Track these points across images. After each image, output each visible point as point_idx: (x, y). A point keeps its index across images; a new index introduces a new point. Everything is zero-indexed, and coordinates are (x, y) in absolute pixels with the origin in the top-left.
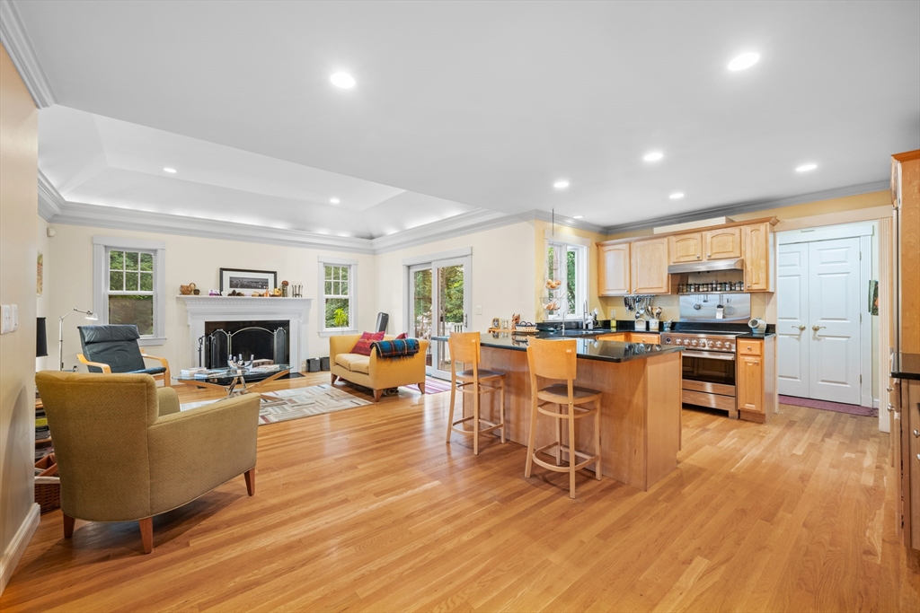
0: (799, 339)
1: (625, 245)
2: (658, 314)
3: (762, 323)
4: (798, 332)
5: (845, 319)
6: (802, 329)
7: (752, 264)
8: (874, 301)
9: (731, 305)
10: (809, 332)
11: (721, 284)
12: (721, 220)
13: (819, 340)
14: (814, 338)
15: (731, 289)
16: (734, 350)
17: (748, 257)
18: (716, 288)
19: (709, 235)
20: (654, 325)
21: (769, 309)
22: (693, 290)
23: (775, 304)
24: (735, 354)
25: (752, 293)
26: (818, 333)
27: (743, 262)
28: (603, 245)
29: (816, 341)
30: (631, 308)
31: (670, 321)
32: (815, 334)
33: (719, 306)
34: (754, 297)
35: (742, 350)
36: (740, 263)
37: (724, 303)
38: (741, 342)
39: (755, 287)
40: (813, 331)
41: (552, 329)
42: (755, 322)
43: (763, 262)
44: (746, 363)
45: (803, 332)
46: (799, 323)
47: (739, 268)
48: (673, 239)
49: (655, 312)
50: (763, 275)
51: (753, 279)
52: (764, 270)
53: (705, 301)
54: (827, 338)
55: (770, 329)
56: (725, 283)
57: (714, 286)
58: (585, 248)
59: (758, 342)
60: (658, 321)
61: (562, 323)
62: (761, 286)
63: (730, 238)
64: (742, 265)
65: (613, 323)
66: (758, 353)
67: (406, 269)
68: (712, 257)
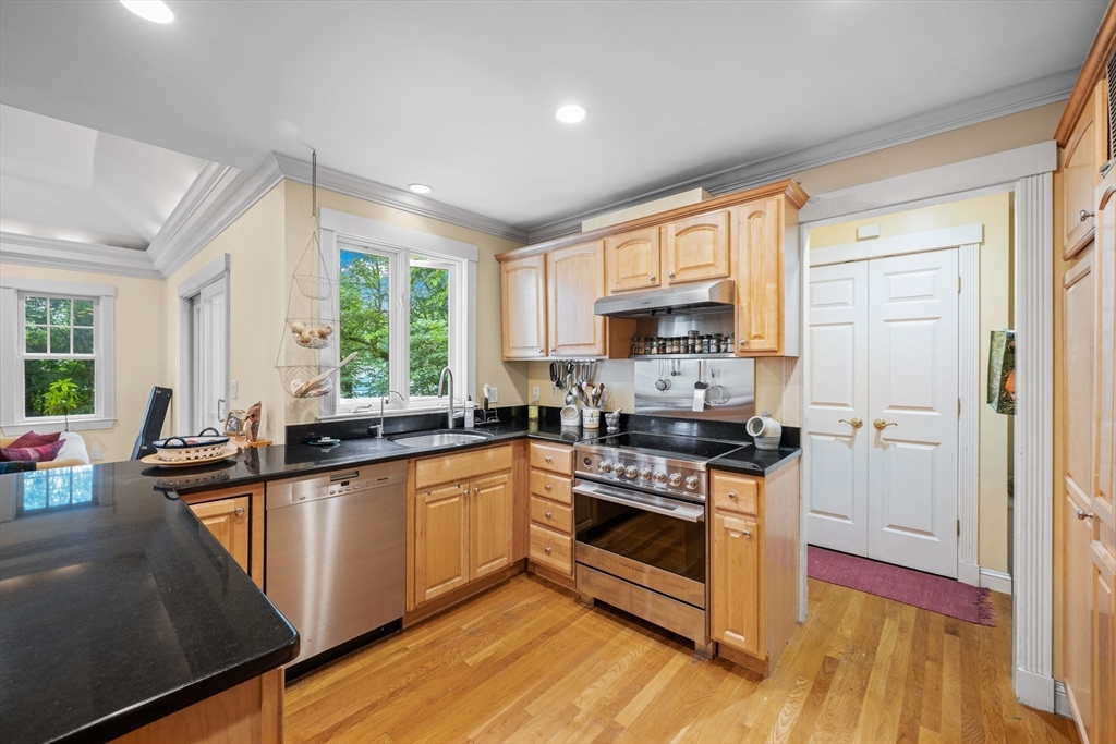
0: (850, 444)
1: (537, 258)
2: (597, 397)
3: (773, 427)
4: (849, 430)
5: (930, 409)
6: (857, 425)
7: (750, 293)
8: (1004, 380)
9: (718, 381)
10: (867, 433)
11: (702, 338)
12: (695, 196)
13: (885, 447)
14: (877, 444)
15: (719, 351)
16: (703, 497)
17: (741, 277)
18: (693, 347)
19: (671, 229)
20: (591, 421)
21: (789, 391)
22: (655, 350)
23: (801, 382)
24: (706, 505)
25: (758, 357)
26: (885, 433)
27: (732, 289)
28: (507, 260)
29: (880, 449)
30: (559, 384)
31: (616, 413)
32: (878, 436)
33: (699, 386)
34: (761, 366)
35: (720, 500)
36: (727, 291)
37: (708, 380)
38: (718, 477)
39: (756, 345)
40: (875, 430)
41: (326, 440)
42: (758, 424)
43: (771, 287)
44: (727, 530)
45: (859, 430)
46: (851, 413)
47: (725, 300)
48: (612, 241)
49: (591, 392)
50: (771, 318)
51: (751, 326)
52: (772, 305)
53: (674, 374)
54: (899, 445)
55: (790, 439)
56: (709, 337)
57: (690, 342)
58: (465, 262)
59: (751, 482)
60: (596, 412)
61: (377, 421)
62: (767, 343)
63: (709, 234)
64: (732, 295)
65: (533, 413)
66: (751, 508)
67: (187, 304)
68: (679, 278)
